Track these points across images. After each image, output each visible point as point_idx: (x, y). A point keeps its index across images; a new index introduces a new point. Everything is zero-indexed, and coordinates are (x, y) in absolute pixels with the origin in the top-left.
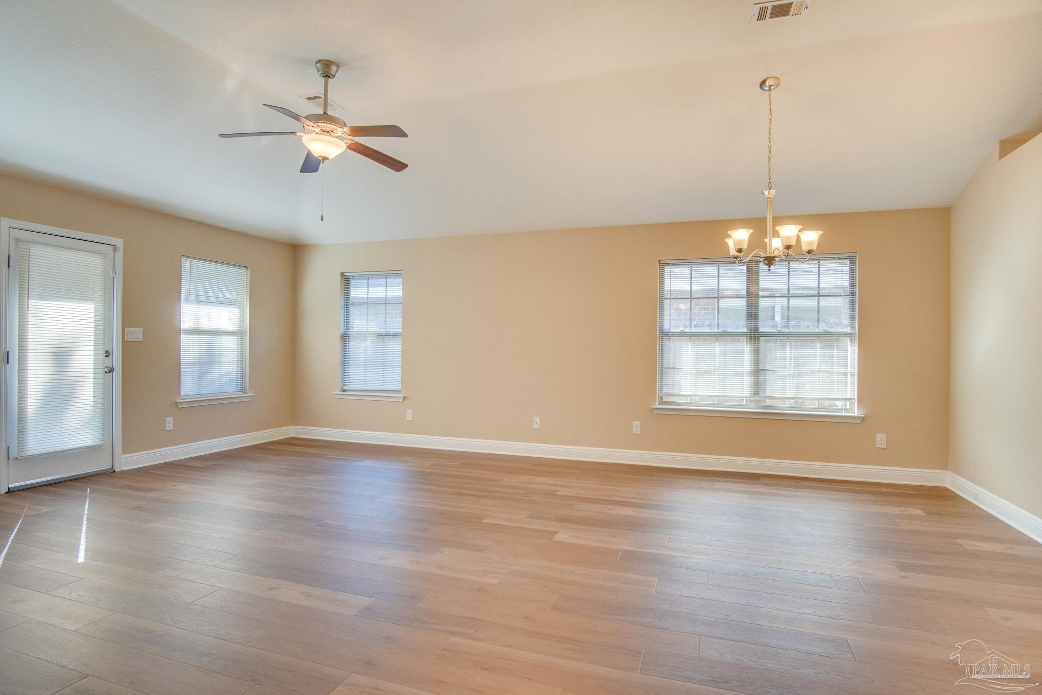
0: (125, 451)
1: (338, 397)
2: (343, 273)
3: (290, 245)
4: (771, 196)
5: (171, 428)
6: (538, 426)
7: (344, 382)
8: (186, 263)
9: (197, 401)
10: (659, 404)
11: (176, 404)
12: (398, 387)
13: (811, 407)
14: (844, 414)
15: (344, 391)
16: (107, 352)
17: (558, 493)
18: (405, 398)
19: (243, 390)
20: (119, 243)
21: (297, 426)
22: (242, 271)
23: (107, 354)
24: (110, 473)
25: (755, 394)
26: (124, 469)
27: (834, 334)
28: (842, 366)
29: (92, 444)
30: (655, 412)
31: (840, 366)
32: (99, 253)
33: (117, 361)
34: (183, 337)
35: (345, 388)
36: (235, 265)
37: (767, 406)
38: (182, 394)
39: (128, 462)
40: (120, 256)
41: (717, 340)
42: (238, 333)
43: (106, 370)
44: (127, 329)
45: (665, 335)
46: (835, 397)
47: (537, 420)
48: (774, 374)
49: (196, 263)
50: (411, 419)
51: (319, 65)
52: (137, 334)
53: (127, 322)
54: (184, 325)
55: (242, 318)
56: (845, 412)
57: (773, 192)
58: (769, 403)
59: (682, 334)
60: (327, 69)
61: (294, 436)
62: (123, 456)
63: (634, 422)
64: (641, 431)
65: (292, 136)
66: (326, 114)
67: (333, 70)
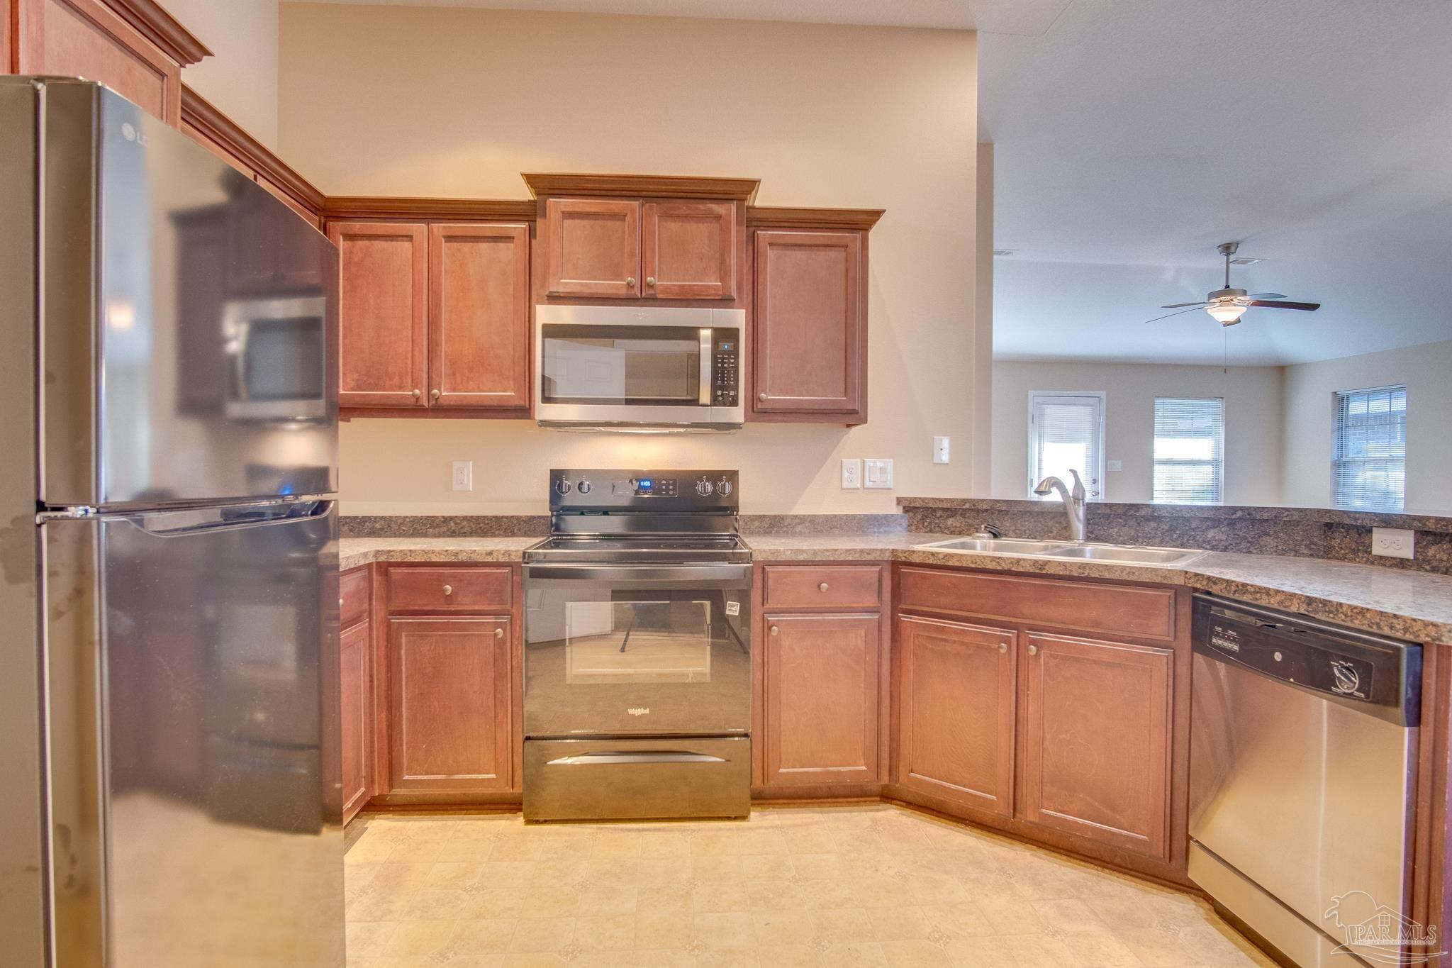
2: (1336, 393)
3: (1276, 366)
8: (1159, 403)
16: (1094, 480)
20: (1103, 394)
22: (1219, 402)
32: (1087, 405)
33: (1101, 486)
34: (1156, 467)
36: (1211, 398)
40: (1103, 405)
42: (1214, 463)
43: (1094, 494)
44: (1109, 462)
49: (1170, 402)
51: (1222, 248)
52: (1117, 465)
53: (1108, 457)
54: (1157, 456)
55: (1216, 447)
60: (1227, 249)
66: (1228, 287)
67: (1233, 249)
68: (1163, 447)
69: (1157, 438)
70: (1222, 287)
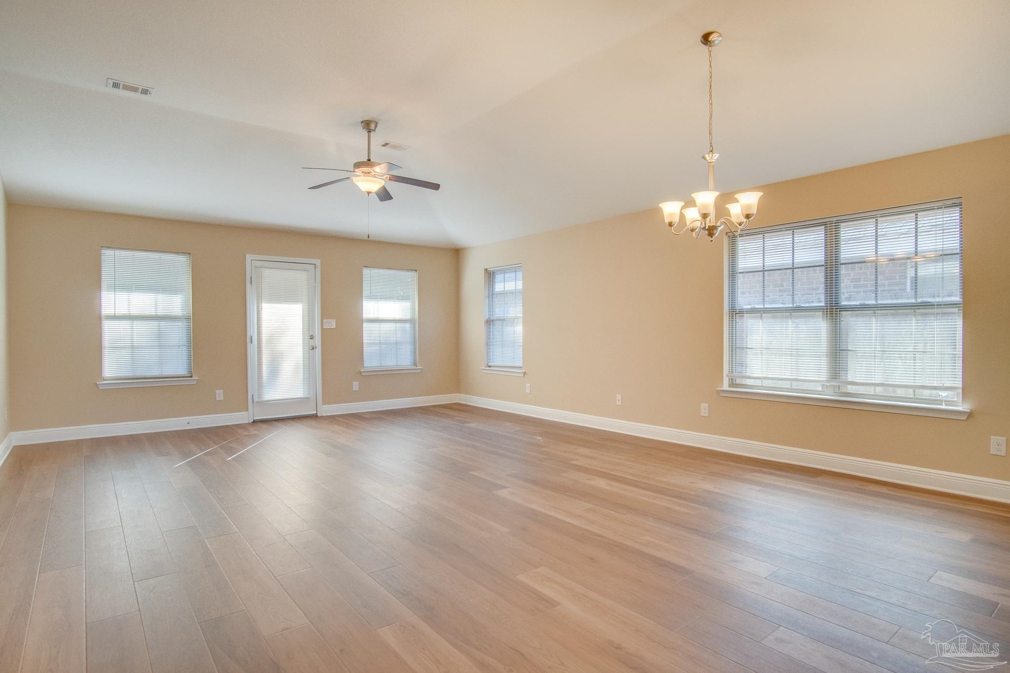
0: (324, 403)
1: (483, 372)
2: (487, 269)
3: (453, 249)
4: (714, 161)
5: (357, 389)
6: (619, 403)
7: (488, 359)
8: (366, 272)
9: (375, 371)
10: (730, 387)
11: (360, 373)
12: (520, 364)
13: (903, 397)
14: (943, 407)
15: (490, 366)
17: (575, 462)
18: (525, 373)
19: (415, 364)
20: (318, 262)
21: (461, 394)
22: (413, 273)
23: (312, 337)
24: (314, 417)
25: (833, 378)
26: (323, 415)
27: (932, 305)
28: (948, 345)
29: (302, 396)
30: (722, 395)
31: (944, 345)
32: (304, 270)
33: (318, 341)
34: (365, 325)
35: (490, 364)
36: (406, 270)
37: (849, 393)
38: (365, 365)
39: (326, 410)
40: (319, 270)
41: (791, 317)
42: (410, 321)
43: (311, 348)
44: (325, 320)
45: (735, 313)
46: (936, 385)
47: (619, 397)
48: (857, 356)
49: (375, 271)
50: (529, 392)
51: (362, 124)
52: (332, 324)
53: (324, 316)
54: (365, 315)
55: (413, 309)
56: (946, 405)
57: (716, 156)
58: (851, 389)
59: (753, 311)
60: (368, 125)
61: (458, 402)
62: (324, 406)
63: (702, 404)
64: (709, 413)
65: (348, 181)
66: (370, 160)
67: (372, 126)
68: (371, 308)
69: (365, 301)
70: (366, 160)
